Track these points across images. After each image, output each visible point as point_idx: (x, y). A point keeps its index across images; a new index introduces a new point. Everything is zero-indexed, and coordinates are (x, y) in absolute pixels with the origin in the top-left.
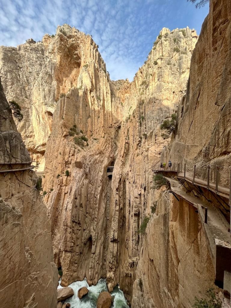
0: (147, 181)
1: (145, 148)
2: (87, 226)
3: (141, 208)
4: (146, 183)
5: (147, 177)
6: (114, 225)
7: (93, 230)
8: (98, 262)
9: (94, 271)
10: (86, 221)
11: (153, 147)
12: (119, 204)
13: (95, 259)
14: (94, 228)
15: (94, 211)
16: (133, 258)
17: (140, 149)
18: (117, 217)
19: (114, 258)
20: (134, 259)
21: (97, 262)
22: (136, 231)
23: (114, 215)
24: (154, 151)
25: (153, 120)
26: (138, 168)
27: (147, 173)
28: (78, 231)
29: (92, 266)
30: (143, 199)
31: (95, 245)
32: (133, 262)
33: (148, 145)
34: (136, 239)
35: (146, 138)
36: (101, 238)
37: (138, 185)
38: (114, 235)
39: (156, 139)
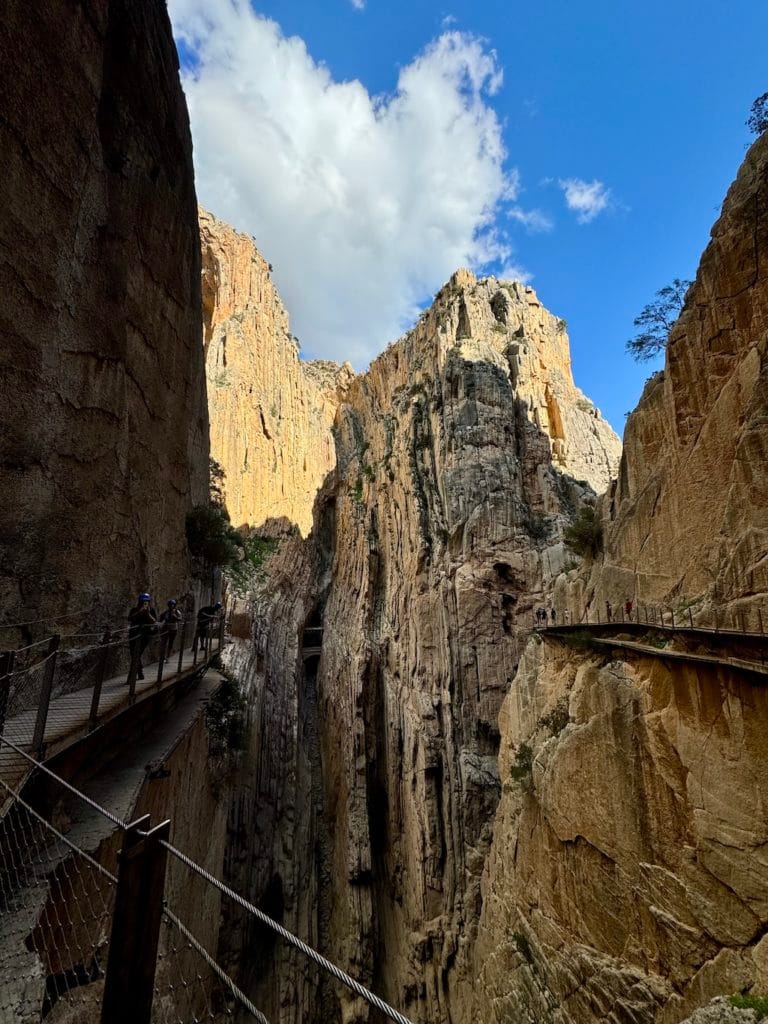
0: (457, 665)
1: (443, 568)
2: (261, 841)
3: (445, 748)
4: (455, 670)
5: (456, 652)
6: (356, 823)
7: (282, 857)
8: (307, 972)
9: (296, 1014)
10: (259, 824)
11: (467, 566)
12: (367, 749)
13: (295, 964)
14: (285, 846)
15: (283, 786)
16: (430, 923)
17: (427, 572)
18: (362, 793)
19: (365, 942)
20: (432, 925)
21: (303, 973)
22: (435, 826)
23: (353, 789)
24: (471, 577)
25: (462, 494)
26: (428, 625)
27: (454, 640)
28: (237, 864)
29: (288, 992)
30: (447, 718)
31: (294, 911)
32: (430, 938)
33: (454, 561)
34: (435, 854)
35: (445, 543)
36: (308, 881)
37: (430, 679)
38: (359, 859)
39: (475, 542)
